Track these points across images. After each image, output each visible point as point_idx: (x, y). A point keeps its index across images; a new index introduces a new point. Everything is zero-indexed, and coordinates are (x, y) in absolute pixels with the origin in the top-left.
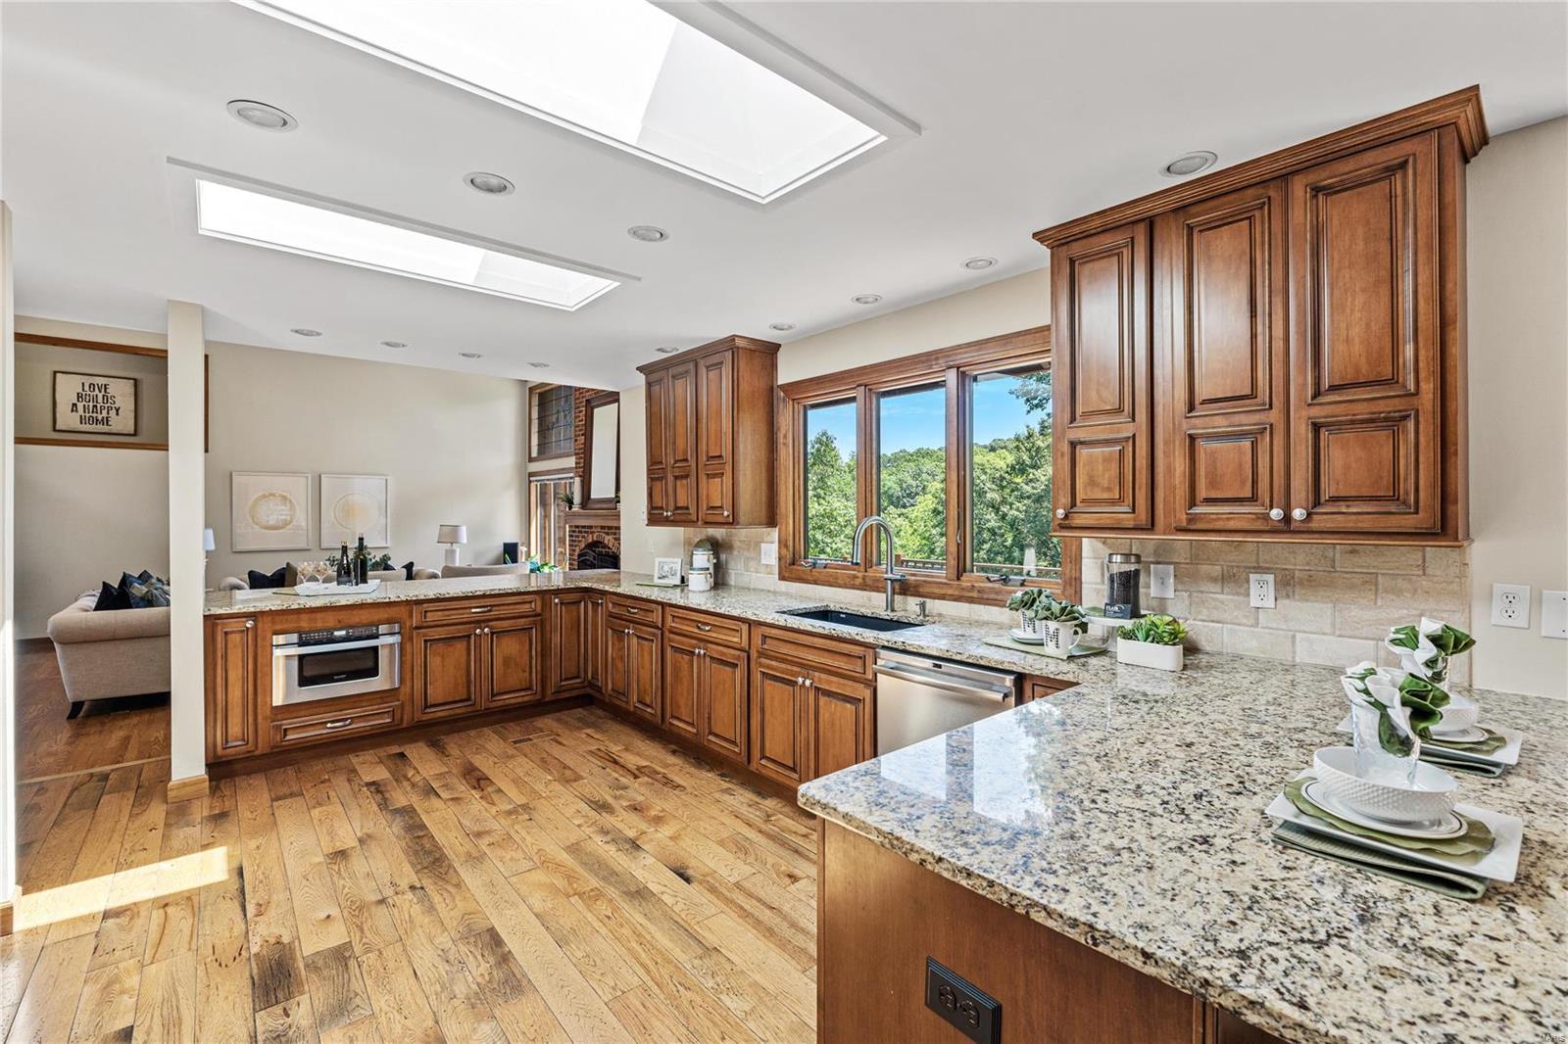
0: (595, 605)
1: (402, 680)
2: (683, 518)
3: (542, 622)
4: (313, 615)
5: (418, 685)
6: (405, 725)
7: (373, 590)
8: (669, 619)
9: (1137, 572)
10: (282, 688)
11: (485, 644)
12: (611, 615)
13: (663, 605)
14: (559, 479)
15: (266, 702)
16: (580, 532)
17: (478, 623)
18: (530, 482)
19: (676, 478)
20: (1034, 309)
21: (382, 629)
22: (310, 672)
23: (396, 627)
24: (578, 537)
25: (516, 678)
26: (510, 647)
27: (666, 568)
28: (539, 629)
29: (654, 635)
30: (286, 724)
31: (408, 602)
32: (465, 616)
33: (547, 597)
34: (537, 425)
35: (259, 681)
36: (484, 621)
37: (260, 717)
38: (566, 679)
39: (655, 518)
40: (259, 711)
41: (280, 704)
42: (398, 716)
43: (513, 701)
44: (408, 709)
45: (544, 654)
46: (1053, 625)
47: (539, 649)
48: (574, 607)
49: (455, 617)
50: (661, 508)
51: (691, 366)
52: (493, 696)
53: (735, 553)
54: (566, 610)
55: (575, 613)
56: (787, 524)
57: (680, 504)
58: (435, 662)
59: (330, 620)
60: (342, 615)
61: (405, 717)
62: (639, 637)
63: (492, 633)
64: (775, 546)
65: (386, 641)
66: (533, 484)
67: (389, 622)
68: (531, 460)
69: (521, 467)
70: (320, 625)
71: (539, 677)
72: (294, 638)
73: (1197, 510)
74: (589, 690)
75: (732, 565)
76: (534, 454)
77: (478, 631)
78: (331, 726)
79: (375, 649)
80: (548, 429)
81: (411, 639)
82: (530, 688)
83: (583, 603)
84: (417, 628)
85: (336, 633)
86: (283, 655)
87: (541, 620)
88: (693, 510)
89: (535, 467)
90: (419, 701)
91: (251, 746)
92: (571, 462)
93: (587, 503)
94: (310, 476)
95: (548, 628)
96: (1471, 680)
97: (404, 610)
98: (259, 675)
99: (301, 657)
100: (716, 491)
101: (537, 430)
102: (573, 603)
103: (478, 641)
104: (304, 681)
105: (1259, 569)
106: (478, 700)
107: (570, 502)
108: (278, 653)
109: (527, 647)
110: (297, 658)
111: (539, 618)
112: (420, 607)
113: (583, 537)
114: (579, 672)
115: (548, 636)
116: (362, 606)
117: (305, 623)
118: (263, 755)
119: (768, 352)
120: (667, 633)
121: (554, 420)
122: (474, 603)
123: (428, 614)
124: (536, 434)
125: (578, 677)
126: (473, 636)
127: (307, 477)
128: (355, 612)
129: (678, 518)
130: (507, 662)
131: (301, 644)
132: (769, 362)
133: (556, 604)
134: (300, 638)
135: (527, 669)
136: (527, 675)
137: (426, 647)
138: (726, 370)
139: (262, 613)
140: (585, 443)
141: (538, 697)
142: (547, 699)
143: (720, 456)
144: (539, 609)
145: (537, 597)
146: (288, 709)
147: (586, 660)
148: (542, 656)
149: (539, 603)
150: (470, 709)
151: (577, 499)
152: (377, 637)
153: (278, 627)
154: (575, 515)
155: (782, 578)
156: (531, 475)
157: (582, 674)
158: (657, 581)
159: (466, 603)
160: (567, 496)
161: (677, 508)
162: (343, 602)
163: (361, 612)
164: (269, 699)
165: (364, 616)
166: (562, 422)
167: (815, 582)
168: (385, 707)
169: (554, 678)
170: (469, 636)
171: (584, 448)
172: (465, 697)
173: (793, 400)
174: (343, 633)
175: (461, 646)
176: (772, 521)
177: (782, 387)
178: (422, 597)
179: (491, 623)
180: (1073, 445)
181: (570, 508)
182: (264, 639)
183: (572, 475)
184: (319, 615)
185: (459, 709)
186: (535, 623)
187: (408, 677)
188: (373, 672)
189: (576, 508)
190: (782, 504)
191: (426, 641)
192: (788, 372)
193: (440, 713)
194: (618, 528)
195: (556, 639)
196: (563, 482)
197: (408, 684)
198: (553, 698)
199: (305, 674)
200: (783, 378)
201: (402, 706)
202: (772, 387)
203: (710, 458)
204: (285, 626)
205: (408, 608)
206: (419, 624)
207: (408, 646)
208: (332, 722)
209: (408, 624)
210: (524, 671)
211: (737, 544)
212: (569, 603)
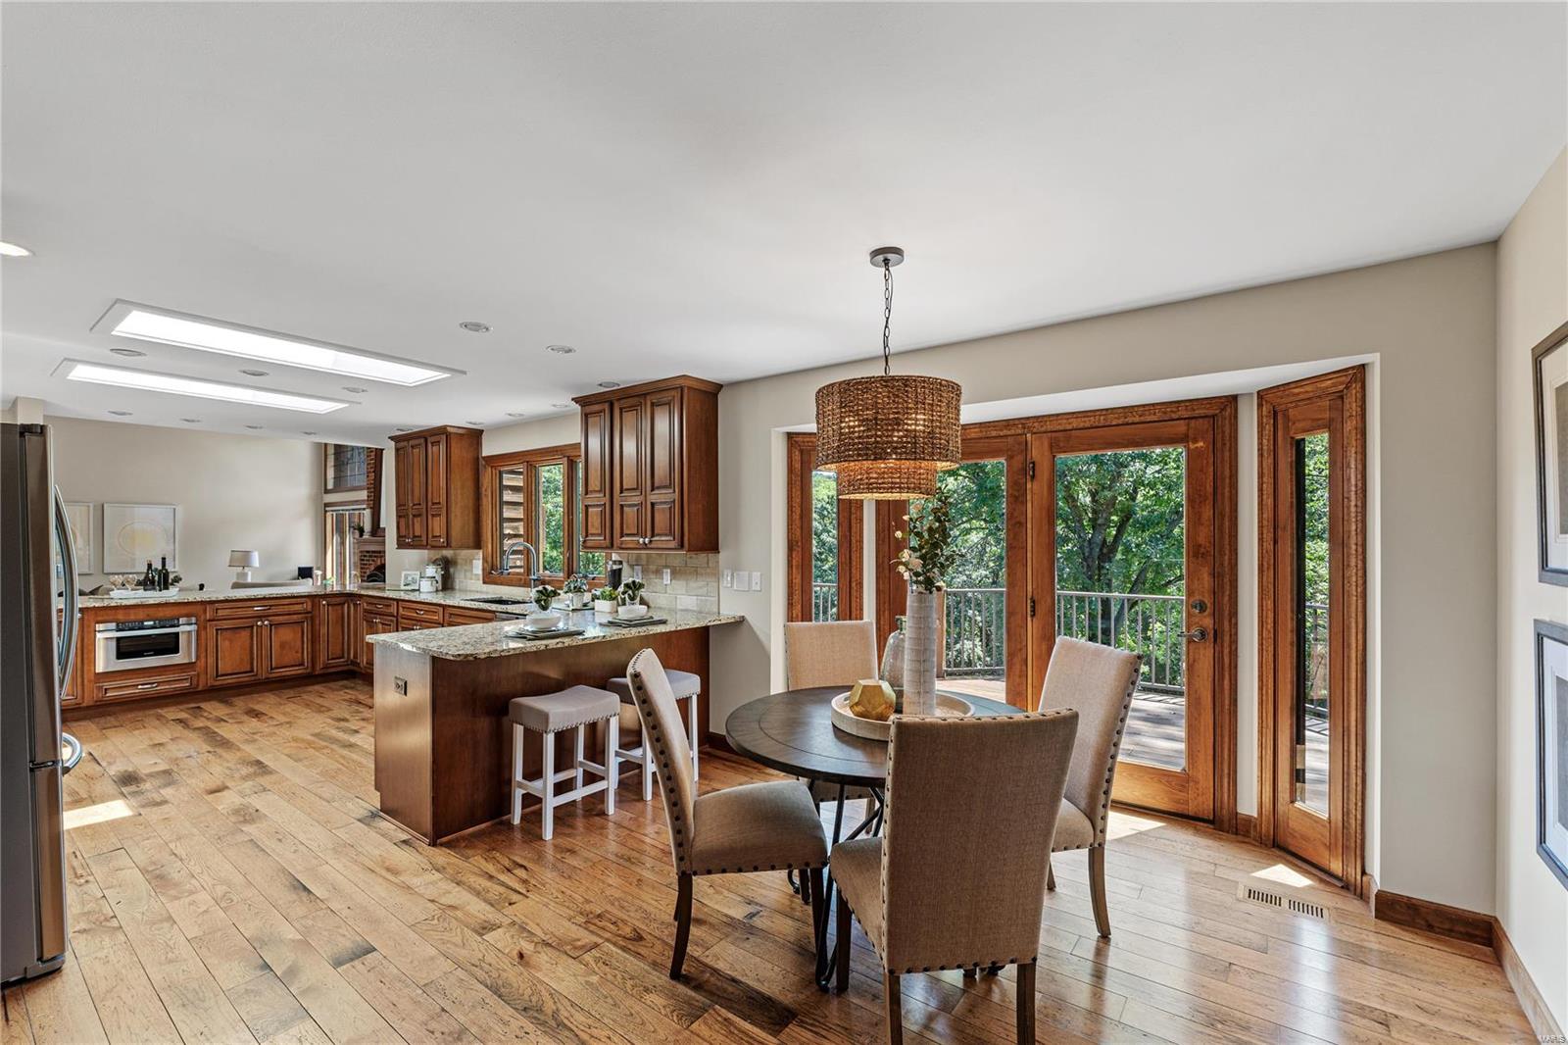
0: (355, 605)
1: (198, 657)
2: (419, 543)
3: (312, 618)
4: (127, 611)
5: (211, 660)
6: (200, 688)
7: (172, 594)
8: (401, 609)
9: (620, 570)
10: (104, 659)
11: (265, 633)
12: (365, 611)
13: (398, 601)
14: (353, 510)
15: (90, 670)
16: (370, 556)
17: (260, 617)
18: (326, 512)
19: (414, 516)
20: (572, 435)
21: (182, 621)
22: (125, 649)
23: (194, 620)
24: (368, 560)
25: (291, 657)
26: (286, 635)
27: (410, 578)
28: (310, 623)
29: (392, 621)
30: (106, 685)
31: (202, 603)
32: (249, 613)
33: (317, 600)
34: (333, 460)
35: (85, 656)
36: (265, 616)
37: (86, 681)
38: (333, 659)
39: (401, 545)
40: (85, 676)
41: (101, 671)
42: (195, 682)
43: (288, 673)
44: (202, 677)
45: (314, 640)
46: (571, 595)
47: (310, 636)
48: (339, 607)
49: (241, 613)
50: (405, 536)
51: (422, 440)
52: (272, 669)
53: (459, 567)
54: (333, 610)
55: (340, 612)
56: (487, 547)
57: (416, 534)
58: (224, 644)
59: (141, 614)
60: (151, 612)
61: (201, 683)
62: (383, 624)
63: (271, 625)
64: (481, 561)
65: (185, 629)
66: (328, 514)
67: (188, 616)
68: (327, 491)
69: (316, 499)
70: (132, 617)
71: (310, 656)
72: (113, 625)
73: (623, 539)
74: (351, 667)
75: (457, 575)
76: (330, 486)
77: (259, 623)
78: (142, 687)
79: (177, 634)
80: (343, 464)
81: (205, 628)
82: (302, 664)
83: (346, 605)
84: (209, 621)
85: (146, 623)
86: (104, 638)
87: (312, 617)
88: (424, 538)
89: (330, 498)
90: (211, 671)
91: (79, 700)
92: (363, 495)
93: (376, 531)
94: (91, 505)
95: (317, 622)
96: (719, 609)
97: (199, 608)
98: (85, 651)
99: (118, 639)
100: (437, 526)
101: (333, 464)
102: (339, 604)
103: (259, 631)
104: (121, 655)
105: (666, 567)
106: (260, 672)
107: (361, 531)
108: (98, 635)
109: (300, 634)
110: (115, 640)
111: (309, 615)
112: (212, 606)
113: (373, 561)
114: (343, 654)
115: (318, 627)
116: (167, 604)
117: (121, 616)
118: (88, 707)
119: (475, 436)
120: (400, 620)
121: (349, 456)
122: (257, 603)
123: (219, 611)
124: (333, 469)
125: (343, 657)
126: (255, 628)
127: (89, 506)
128: (160, 609)
129: (415, 543)
130: (283, 646)
131: (118, 630)
132: (475, 442)
133: (324, 605)
134: (118, 625)
135: (300, 651)
136: (299, 655)
137: (217, 634)
138: (443, 447)
139: (87, 608)
140: (374, 480)
141: (308, 671)
142: (317, 673)
143: (439, 503)
144: (309, 609)
145: (307, 600)
146: (107, 675)
147: (349, 645)
148: (312, 642)
149: (310, 604)
150: (253, 678)
151: (367, 527)
152: (178, 626)
153: (100, 619)
154: (366, 542)
155: (484, 583)
156: (326, 505)
157: (346, 655)
158: (403, 588)
159: (248, 604)
160: (359, 525)
161: (415, 537)
162: (152, 602)
163: (165, 609)
164: (93, 668)
165: (168, 612)
166: (356, 459)
167: (501, 584)
168: (184, 675)
169: (322, 658)
170: (252, 627)
171: (374, 484)
172: (248, 669)
173: (492, 467)
174: (151, 623)
175: (245, 634)
176: (478, 545)
177: (484, 458)
178: (214, 599)
179: (270, 618)
180: (587, 507)
181: (361, 535)
182: (89, 626)
183: (364, 506)
184: (132, 611)
185: (244, 678)
186: (306, 618)
187: (203, 655)
188: (176, 650)
189: (366, 536)
190: (484, 535)
191: (217, 630)
192: (489, 449)
193: (230, 680)
194: (384, 552)
195: (324, 630)
196: (357, 512)
197: (203, 660)
198: (322, 672)
199: (122, 650)
200: (485, 453)
201: (198, 675)
202: (478, 458)
203: (433, 504)
204: (106, 618)
205: (203, 607)
206: (212, 618)
207: (203, 633)
208: (142, 685)
209: (202, 618)
210: (297, 652)
211: (459, 561)
212: (335, 605)
